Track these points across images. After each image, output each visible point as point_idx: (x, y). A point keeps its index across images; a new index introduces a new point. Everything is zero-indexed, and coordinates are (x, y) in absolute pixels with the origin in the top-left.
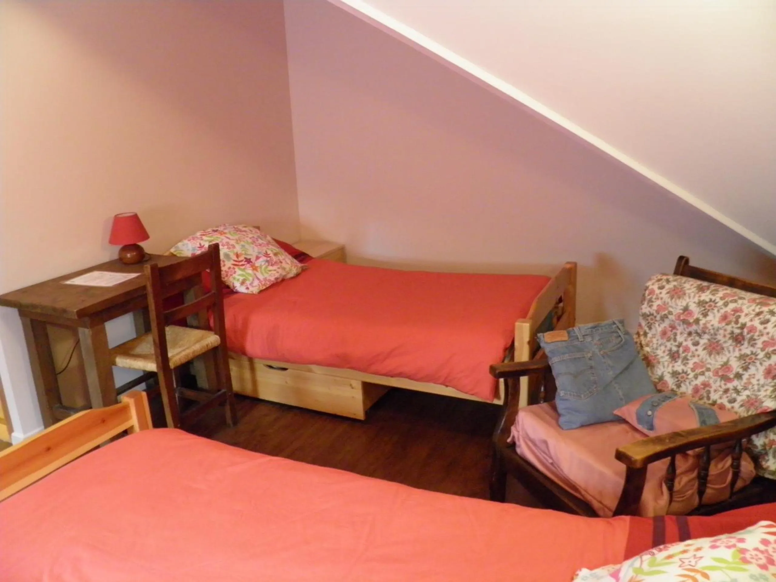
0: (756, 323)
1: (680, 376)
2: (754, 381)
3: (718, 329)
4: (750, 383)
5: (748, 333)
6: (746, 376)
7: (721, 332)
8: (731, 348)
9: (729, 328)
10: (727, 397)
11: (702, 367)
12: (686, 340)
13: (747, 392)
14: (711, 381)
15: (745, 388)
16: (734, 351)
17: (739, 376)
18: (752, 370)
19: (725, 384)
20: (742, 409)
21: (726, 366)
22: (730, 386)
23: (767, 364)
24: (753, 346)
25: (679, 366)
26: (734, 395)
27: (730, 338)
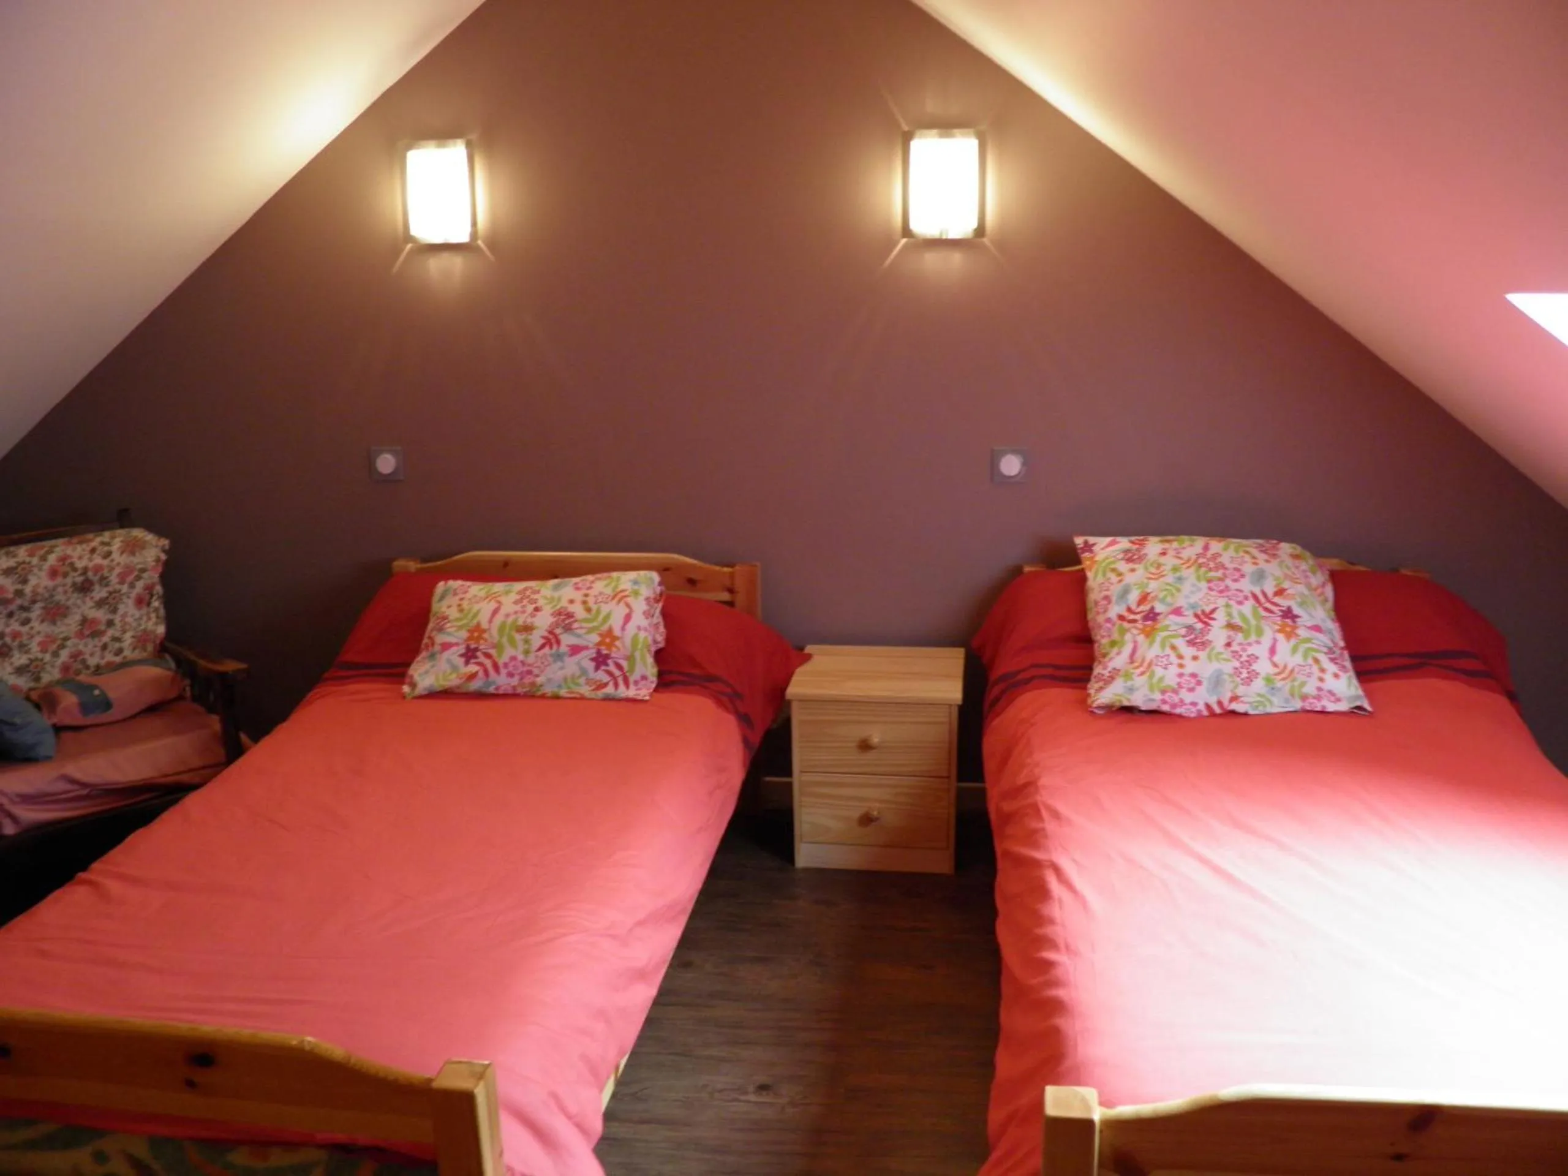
0: (98, 560)
1: (31, 668)
2: (129, 619)
3: (55, 588)
4: (126, 623)
5: (95, 575)
6: (117, 619)
7: (60, 589)
8: (79, 602)
9: (69, 581)
10: (110, 652)
11: (53, 641)
12: (7, 625)
13: (128, 635)
14: (81, 647)
15: (124, 632)
16: (84, 602)
17: (110, 623)
18: (122, 609)
19: (100, 641)
20: (137, 651)
21: (84, 621)
22: (106, 639)
23: (133, 595)
24: (107, 585)
25: (20, 658)
26: (117, 645)
27: (73, 592)
